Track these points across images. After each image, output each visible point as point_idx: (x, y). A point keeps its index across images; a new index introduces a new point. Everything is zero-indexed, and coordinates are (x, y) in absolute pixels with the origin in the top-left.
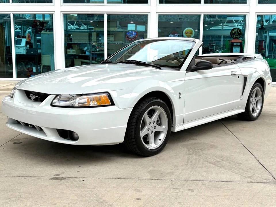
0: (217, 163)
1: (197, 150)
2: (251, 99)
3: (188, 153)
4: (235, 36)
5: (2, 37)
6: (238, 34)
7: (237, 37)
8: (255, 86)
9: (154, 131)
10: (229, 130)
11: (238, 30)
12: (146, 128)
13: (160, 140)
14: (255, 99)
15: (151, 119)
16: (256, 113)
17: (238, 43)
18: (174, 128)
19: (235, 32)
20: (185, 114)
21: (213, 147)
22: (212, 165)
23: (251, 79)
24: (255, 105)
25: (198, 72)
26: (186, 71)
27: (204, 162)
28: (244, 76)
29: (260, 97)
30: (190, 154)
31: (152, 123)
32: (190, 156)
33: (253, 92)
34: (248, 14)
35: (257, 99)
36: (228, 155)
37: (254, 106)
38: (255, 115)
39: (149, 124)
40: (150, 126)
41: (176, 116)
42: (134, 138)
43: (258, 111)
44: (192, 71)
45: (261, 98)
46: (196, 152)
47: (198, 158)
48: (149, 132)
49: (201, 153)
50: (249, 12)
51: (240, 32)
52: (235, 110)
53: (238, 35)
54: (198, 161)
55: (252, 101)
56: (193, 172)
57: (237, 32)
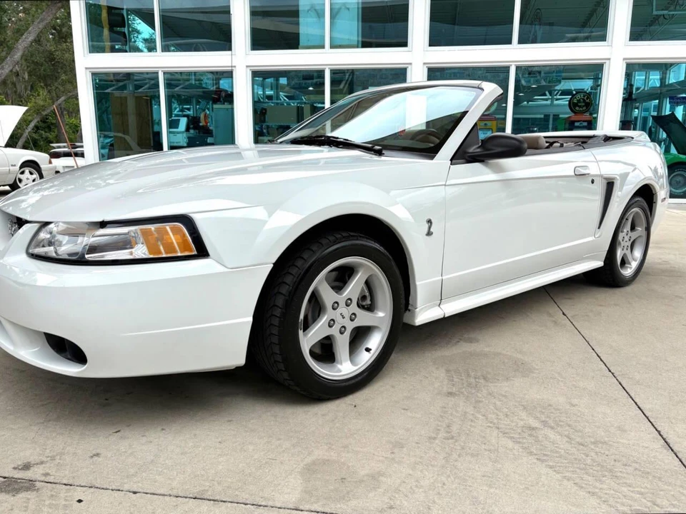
0: (526, 435)
1: (475, 378)
2: (621, 236)
3: (445, 389)
4: (577, 108)
5: (148, 115)
6: (583, 104)
7: (581, 109)
8: (633, 204)
9: (350, 326)
10: (564, 314)
11: (584, 96)
12: (324, 320)
13: (368, 350)
14: (629, 235)
15: (341, 294)
16: (631, 268)
17: (584, 121)
18: (413, 316)
19: (579, 101)
20: (444, 278)
21: (521, 368)
22: (510, 444)
23: (624, 188)
24: (629, 249)
25: (487, 165)
26: (451, 160)
27: (488, 430)
28: (606, 179)
29: (640, 230)
30: (450, 394)
31: (342, 304)
32: (452, 401)
33: (627, 219)
34: (607, 61)
35: (634, 235)
36: (562, 400)
37: (625, 251)
38: (628, 272)
39: (334, 309)
40: (335, 315)
41: (418, 283)
42: (278, 352)
43: (634, 265)
44: (469, 162)
45: (644, 234)
46: (469, 385)
47: (470, 410)
48: (334, 331)
49: (485, 391)
50: (609, 59)
51: (588, 101)
52: (580, 263)
53: (583, 106)
54: (470, 423)
55: (621, 240)
56: (444, 479)
57: (583, 99)
